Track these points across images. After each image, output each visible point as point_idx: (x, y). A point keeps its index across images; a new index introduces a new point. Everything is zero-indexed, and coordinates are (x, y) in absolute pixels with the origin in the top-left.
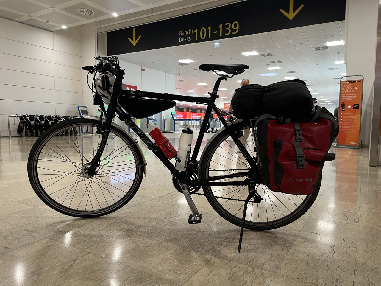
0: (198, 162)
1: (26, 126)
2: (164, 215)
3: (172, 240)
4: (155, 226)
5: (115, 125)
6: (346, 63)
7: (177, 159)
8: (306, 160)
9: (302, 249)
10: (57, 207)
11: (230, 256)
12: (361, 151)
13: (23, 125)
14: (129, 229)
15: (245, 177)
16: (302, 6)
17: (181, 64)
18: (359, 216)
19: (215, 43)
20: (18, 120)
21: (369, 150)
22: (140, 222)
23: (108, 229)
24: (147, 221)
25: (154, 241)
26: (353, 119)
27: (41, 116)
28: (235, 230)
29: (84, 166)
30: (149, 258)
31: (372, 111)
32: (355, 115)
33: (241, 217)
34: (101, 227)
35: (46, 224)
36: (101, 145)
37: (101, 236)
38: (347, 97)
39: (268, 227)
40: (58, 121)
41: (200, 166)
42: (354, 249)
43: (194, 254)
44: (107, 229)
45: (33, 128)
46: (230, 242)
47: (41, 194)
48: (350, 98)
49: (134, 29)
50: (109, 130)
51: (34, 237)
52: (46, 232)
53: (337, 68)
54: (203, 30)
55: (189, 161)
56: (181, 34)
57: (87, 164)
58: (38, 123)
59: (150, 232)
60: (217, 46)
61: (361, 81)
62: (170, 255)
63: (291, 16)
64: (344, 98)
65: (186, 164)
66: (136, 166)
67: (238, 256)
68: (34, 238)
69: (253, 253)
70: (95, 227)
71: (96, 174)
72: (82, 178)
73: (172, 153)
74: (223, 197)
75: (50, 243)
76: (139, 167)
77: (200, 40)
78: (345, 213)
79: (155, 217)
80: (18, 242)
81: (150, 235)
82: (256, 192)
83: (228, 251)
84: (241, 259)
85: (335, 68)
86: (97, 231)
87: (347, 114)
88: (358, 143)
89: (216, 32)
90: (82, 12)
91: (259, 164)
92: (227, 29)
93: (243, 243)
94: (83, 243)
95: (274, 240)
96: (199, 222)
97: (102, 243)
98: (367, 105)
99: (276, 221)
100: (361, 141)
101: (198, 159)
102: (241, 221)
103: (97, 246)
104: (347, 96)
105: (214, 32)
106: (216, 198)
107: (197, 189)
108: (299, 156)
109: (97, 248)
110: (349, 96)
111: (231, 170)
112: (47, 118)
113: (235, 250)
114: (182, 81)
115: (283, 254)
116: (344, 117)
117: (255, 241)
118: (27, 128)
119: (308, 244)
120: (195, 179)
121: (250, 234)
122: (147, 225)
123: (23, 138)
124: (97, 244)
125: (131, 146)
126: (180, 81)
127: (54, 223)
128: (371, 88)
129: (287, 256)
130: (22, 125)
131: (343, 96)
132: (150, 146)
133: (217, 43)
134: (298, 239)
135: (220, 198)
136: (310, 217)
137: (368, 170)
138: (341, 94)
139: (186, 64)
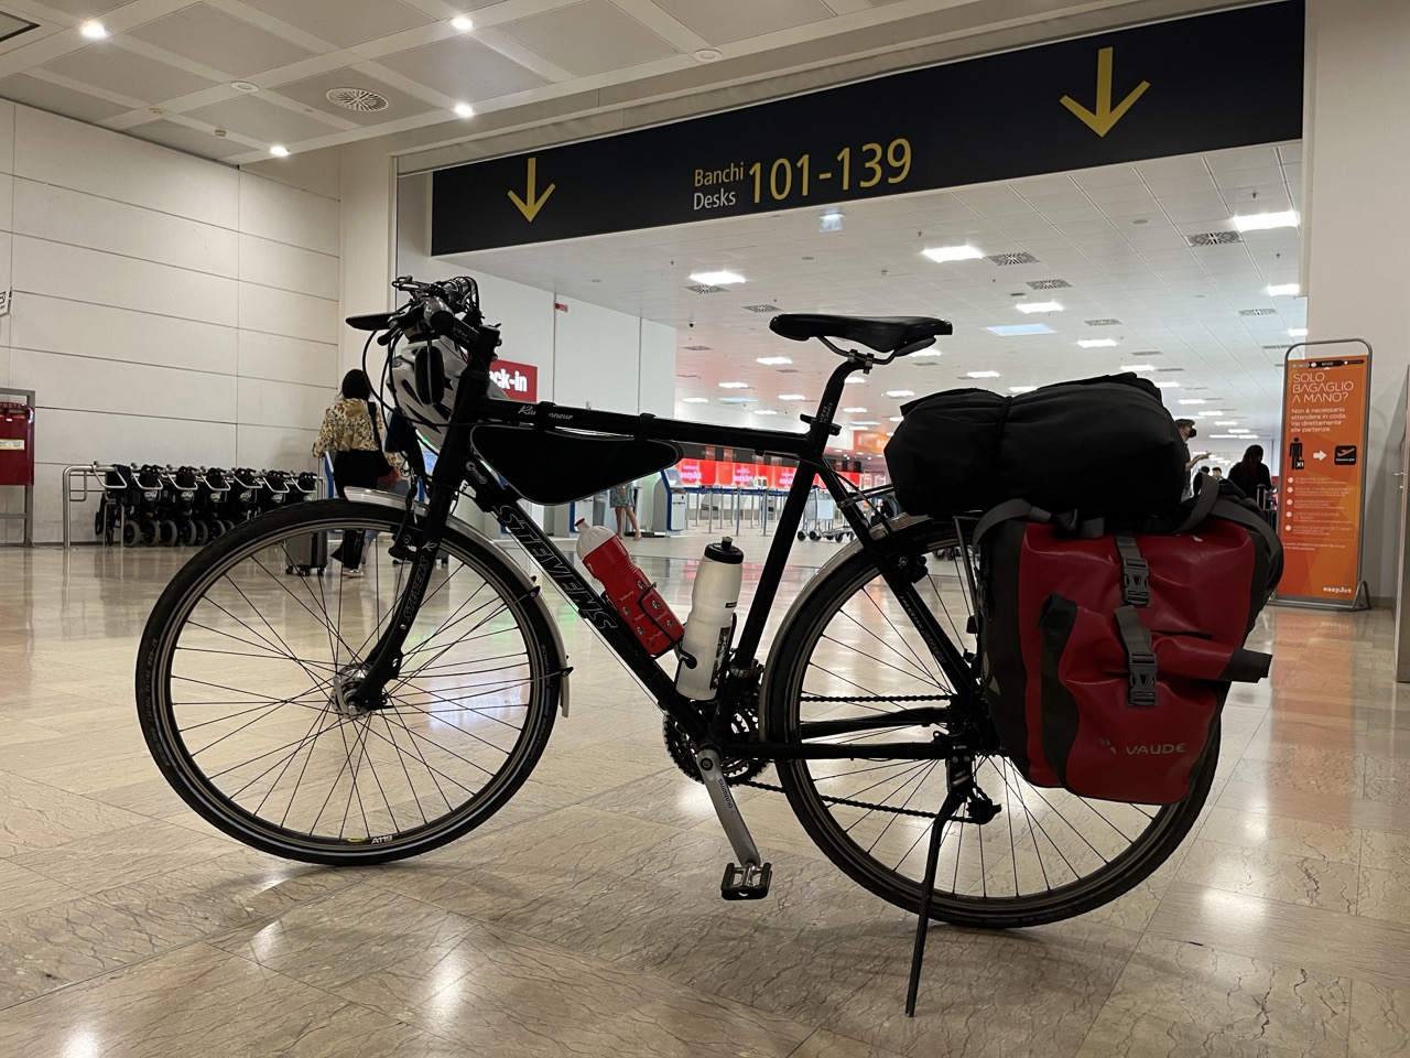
0: (761, 666)
1: (128, 506)
2: (632, 860)
3: (659, 960)
4: (596, 903)
5: (459, 525)
6: (1305, 293)
7: (681, 656)
8: (1161, 676)
9: (1148, 1006)
10: (235, 824)
11: (876, 1029)
12: (1366, 623)
13: (118, 502)
14: (502, 913)
15: (934, 727)
16: (1144, 86)
17: (699, 289)
18: (1361, 876)
19: (824, 215)
20: (98, 484)
21: (1394, 618)
22: (538, 886)
23: (424, 911)
24: (568, 884)
25: (594, 963)
26: (1335, 501)
27: (182, 468)
28: (896, 927)
29: (339, 674)
30: (576, 1031)
31: (1405, 474)
32: (1344, 486)
33: (919, 876)
34: (397, 901)
35: (194, 886)
36: (407, 598)
37: (398, 937)
38: (1312, 420)
39: (1020, 918)
40: (245, 490)
41: (766, 682)
42: (1341, 1007)
43: (741, 1018)
44: (420, 911)
45: (152, 515)
46: (877, 973)
47: (180, 774)
48: (1320, 423)
49: (532, 163)
50: (439, 545)
51: (150, 936)
52: (196, 916)
53: (1272, 311)
54: (782, 166)
55: (726, 664)
56: (699, 182)
57: (352, 666)
58: (171, 494)
59: (578, 926)
60: (830, 226)
61: (1363, 363)
62: (653, 1020)
63: (1102, 121)
64: (1298, 424)
65: (714, 675)
66: (531, 678)
67: (905, 1029)
68: (150, 942)
69: (965, 1018)
70: (374, 902)
71: (383, 706)
72: (332, 718)
73: (665, 632)
74: (851, 799)
75: (208, 962)
76: (541, 681)
77: (768, 204)
78: (1306, 864)
79: (597, 866)
80: (93, 952)
81: (577, 938)
82: (975, 785)
83: (870, 1008)
84: (918, 1041)
85: (1265, 310)
86: (384, 917)
87: (1313, 480)
88: (1354, 591)
89: (829, 175)
90: (347, 98)
91: (986, 682)
92: (868, 165)
93: (927, 980)
94: (328, 963)
95: (1044, 968)
96: (759, 893)
97: (401, 965)
98: (1386, 449)
99: (1050, 893)
100: (1365, 583)
101: (762, 654)
102: (919, 893)
103: (380, 976)
104: (1311, 417)
105: (822, 177)
106: (827, 803)
107: (756, 769)
108: (1134, 662)
109: (383, 984)
110: (1319, 417)
111: (884, 699)
112: (205, 477)
113: (896, 1005)
114: (701, 348)
115: (1077, 1025)
116: (1301, 492)
117: (970, 971)
118: (132, 512)
119: (1168, 985)
120: (747, 730)
121: (953, 942)
122: (569, 898)
123: (115, 549)
124: (380, 971)
125: (517, 604)
126: (694, 349)
127: (223, 885)
128: (1401, 388)
129: (1091, 1033)
130: (112, 501)
131: (1294, 414)
132: (586, 604)
133: (831, 216)
134: (1132, 968)
135: (842, 801)
136: (1177, 879)
137: (1390, 697)
138: (1288, 408)
139: (717, 289)
